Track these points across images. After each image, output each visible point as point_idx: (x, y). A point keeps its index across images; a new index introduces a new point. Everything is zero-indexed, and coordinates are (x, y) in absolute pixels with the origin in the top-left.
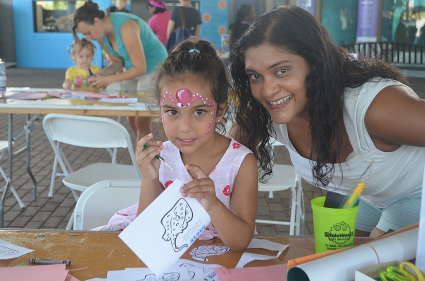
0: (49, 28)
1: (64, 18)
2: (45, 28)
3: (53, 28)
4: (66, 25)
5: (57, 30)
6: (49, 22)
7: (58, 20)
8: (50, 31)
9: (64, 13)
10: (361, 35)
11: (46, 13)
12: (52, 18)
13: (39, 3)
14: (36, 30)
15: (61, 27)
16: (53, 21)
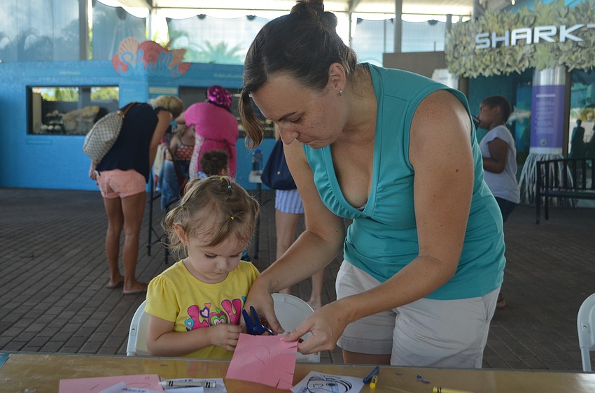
0: (51, 128)
1: (74, 112)
2: (44, 127)
3: (57, 127)
4: (77, 123)
5: (63, 131)
6: (52, 118)
7: (65, 116)
8: (53, 132)
9: (73, 106)
10: (536, 145)
11: (47, 105)
12: (56, 112)
13: (35, 90)
14: (30, 131)
15: (70, 126)
16: (58, 118)
